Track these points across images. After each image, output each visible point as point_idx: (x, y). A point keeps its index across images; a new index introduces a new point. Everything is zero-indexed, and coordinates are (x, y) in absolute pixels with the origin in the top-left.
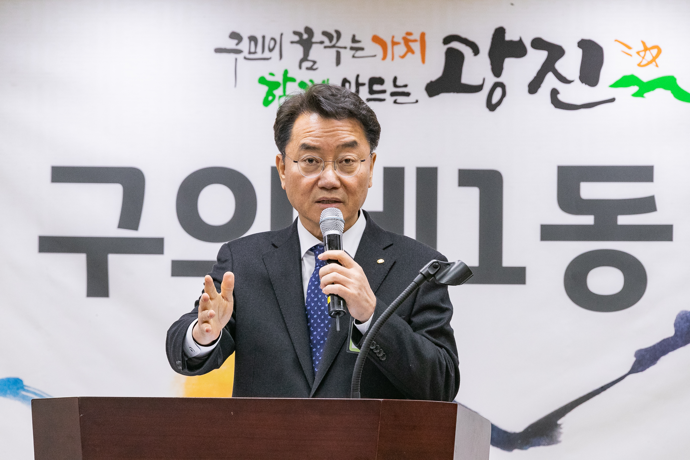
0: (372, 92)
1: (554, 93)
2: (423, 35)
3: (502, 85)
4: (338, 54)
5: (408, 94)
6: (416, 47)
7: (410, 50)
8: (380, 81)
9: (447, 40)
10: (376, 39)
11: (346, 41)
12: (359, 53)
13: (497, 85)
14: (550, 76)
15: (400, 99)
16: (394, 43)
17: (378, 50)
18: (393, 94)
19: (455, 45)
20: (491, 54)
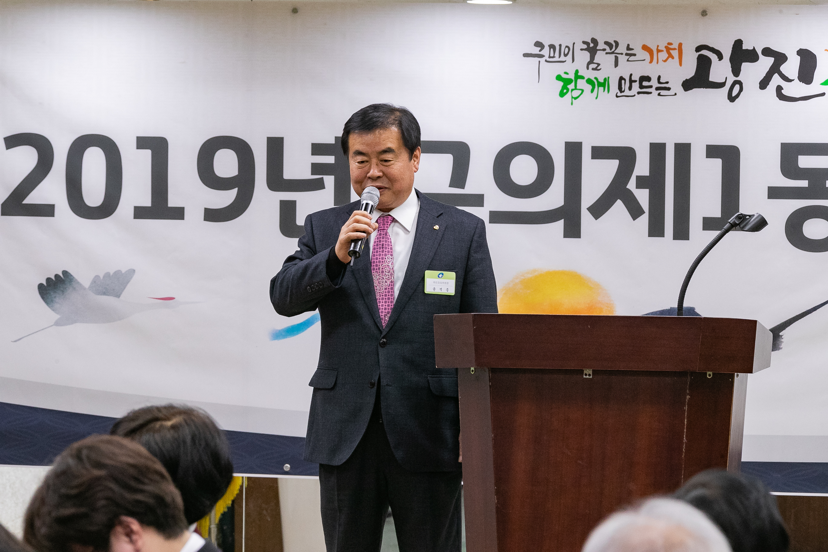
0: (641, 87)
1: (779, 89)
2: (680, 45)
3: (740, 83)
4: (617, 58)
5: (669, 89)
6: (675, 53)
7: (670, 56)
8: (648, 79)
9: (699, 49)
10: (645, 48)
11: (622, 49)
12: (632, 58)
13: (735, 83)
14: (776, 76)
15: (663, 92)
16: (659, 51)
17: (647, 56)
18: (657, 89)
19: (705, 52)
20: (732, 60)
